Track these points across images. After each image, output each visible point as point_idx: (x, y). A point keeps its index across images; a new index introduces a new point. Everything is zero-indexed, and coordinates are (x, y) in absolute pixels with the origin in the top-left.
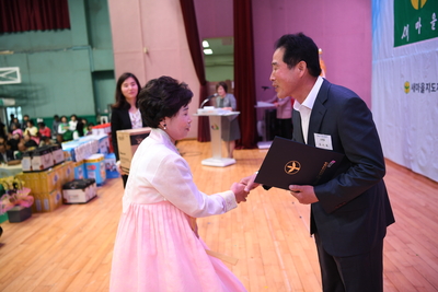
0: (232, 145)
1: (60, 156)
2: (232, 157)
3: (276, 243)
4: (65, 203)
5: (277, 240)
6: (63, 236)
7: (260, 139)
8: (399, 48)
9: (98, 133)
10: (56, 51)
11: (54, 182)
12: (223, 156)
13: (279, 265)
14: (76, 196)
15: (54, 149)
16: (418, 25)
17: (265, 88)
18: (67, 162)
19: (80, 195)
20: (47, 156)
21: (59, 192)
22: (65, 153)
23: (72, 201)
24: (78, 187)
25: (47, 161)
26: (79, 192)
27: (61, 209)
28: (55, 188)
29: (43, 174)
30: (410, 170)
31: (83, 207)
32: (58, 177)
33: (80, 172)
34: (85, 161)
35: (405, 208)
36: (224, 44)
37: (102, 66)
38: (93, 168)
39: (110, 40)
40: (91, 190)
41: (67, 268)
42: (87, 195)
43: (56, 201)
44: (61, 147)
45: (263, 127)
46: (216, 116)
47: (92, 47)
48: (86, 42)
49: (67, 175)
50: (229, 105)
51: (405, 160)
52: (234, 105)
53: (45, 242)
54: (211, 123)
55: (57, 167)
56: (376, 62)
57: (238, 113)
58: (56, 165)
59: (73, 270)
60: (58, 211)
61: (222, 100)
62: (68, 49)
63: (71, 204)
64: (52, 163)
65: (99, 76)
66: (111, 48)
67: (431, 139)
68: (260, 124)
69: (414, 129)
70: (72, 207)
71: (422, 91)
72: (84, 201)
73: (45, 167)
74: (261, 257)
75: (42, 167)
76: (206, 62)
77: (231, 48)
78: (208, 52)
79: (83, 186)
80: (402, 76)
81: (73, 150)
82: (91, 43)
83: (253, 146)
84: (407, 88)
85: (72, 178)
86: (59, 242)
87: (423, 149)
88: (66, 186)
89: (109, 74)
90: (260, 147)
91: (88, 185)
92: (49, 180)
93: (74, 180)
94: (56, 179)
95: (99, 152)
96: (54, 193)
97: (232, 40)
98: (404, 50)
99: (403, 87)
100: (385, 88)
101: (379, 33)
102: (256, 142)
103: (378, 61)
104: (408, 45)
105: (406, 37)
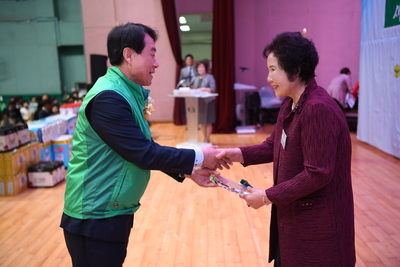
0: (209, 129)
1: (25, 136)
2: (209, 141)
3: (254, 231)
4: (30, 186)
5: (255, 227)
6: (29, 221)
7: (239, 124)
8: (390, 28)
9: (67, 113)
10: (18, 22)
11: (19, 164)
12: (199, 140)
13: (256, 252)
14: (43, 180)
15: (20, 128)
17: (244, 69)
18: (33, 143)
19: (48, 178)
20: (12, 136)
21: (24, 175)
22: (31, 133)
23: (38, 184)
24: (45, 170)
25: (12, 142)
26: (46, 175)
27: (26, 194)
28: (20, 170)
29: (7, 155)
31: (50, 191)
32: (24, 159)
33: (47, 154)
34: (52, 142)
35: (390, 198)
36: (203, 20)
37: (70, 40)
38: (60, 150)
39: (79, 12)
40: (59, 173)
41: (34, 253)
42: (54, 178)
43: (21, 184)
44: (26, 127)
45: (242, 111)
46: (193, 98)
47: (59, 20)
48: (51, 13)
49: (33, 157)
50: (208, 86)
51: (394, 148)
52: (213, 85)
53: (9, 227)
54: (188, 105)
55: (23, 148)
56: (364, 44)
57: (216, 95)
58: (21, 145)
59: (41, 255)
60: (22, 195)
61: (201, 81)
62: (31, 20)
63: (36, 188)
64: (17, 144)
65: (66, 51)
66: (81, 21)
68: (239, 107)
70: (38, 191)
72: (51, 184)
73: (10, 147)
74: (237, 245)
75: (6, 147)
76: (183, 39)
77: (209, 25)
78: (185, 28)
79: (51, 168)
80: (392, 59)
81: (39, 131)
82: (58, 14)
83: (231, 130)
84: (397, 71)
85: (38, 160)
86: (24, 227)
88: (32, 168)
89: (78, 50)
90: (239, 131)
91: (55, 168)
92: (13, 161)
93: (41, 163)
94: (21, 161)
95: (67, 133)
96: (19, 176)
97: (211, 16)
98: (396, 31)
99: (393, 71)
100: (373, 71)
101: (369, 12)
102: (235, 126)
103: (367, 42)
104: (399, 26)
105: (398, 17)
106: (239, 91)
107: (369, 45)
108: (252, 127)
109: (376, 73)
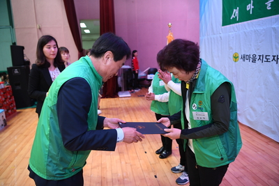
16: (250, 7)
45: (122, 81)
47: (12, 27)
48: (8, 24)
67: (262, 101)
68: (119, 79)
69: (242, 91)
71: (254, 61)
80: (231, 48)
84: (236, 57)
87: (251, 108)
98: (233, 28)
99: (232, 57)
100: (212, 57)
101: (207, 16)
102: (117, 92)
103: (206, 37)
104: (237, 24)
105: (236, 17)
107: (208, 39)
108: (128, 92)
109: (215, 59)
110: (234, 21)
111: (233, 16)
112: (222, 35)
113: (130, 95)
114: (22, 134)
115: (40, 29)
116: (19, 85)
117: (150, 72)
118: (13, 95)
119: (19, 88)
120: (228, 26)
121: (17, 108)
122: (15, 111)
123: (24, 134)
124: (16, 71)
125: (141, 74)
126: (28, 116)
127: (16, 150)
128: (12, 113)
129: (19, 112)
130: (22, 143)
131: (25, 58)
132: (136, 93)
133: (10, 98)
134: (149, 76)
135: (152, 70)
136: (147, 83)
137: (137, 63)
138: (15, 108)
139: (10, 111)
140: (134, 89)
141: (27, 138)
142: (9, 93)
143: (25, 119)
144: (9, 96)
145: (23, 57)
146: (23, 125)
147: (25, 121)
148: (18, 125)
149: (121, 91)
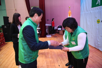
17: (48, 20)
30: (99, 50)
45: (48, 30)
68: (47, 30)
80: (96, 17)
84: (98, 22)
98: (97, 8)
99: (96, 21)
100: (86, 21)
101: (84, 4)
102: (46, 35)
103: (83, 13)
104: (100, 6)
105: (99, 4)
106: (47, 26)
107: (84, 13)
108: (50, 35)
109: (88, 22)
110: (98, 5)
111: (97, 3)
112: (91, 12)
113: (51, 37)
114: (5, 54)
115: (16, 10)
116: (6, 32)
117: (59, 27)
118: (4, 36)
119: (6, 33)
120: (95, 8)
121: (6, 42)
122: (5, 43)
123: (6, 54)
124: (5, 27)
125: (56, 28)
126: (9, 45)
127: (1, 63)
128: (3, 44)
129: (6, 43)
130: (5, 59)
131: (9, 22)
132: (53, 35)
133: (3, 38)
134: (58, 28)
135: (60, 26)
136: (58, 31)
137: (54, 23)
138: (5, 42)
139: (2, 43)
140: (53, 34)
141: (7, 56)
142: (2, 36)
143: (8, 47)
144: (2, 37)
145: (8, 21)
146: (7, 49)
147: (8, 48)
148: (5, 50)
149: (47, 34)
